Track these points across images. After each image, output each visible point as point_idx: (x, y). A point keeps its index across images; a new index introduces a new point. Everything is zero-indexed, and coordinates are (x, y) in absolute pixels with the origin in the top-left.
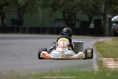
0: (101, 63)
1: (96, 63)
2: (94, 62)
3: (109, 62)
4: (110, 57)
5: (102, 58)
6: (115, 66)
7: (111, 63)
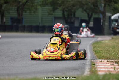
0: (94, 65)
1: (89, 65)
2: (88, 63)
3: (102, 64)
4: (104, 58)
5: (96, 59)
6: (107, 68)
7: (103, 65)
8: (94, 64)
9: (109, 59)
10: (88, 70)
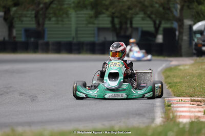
2: (158, 104)
4: (185, 95)
5: (171, 96)
8: (169, 106)
9: (194, 97)
10: (161, 116)
